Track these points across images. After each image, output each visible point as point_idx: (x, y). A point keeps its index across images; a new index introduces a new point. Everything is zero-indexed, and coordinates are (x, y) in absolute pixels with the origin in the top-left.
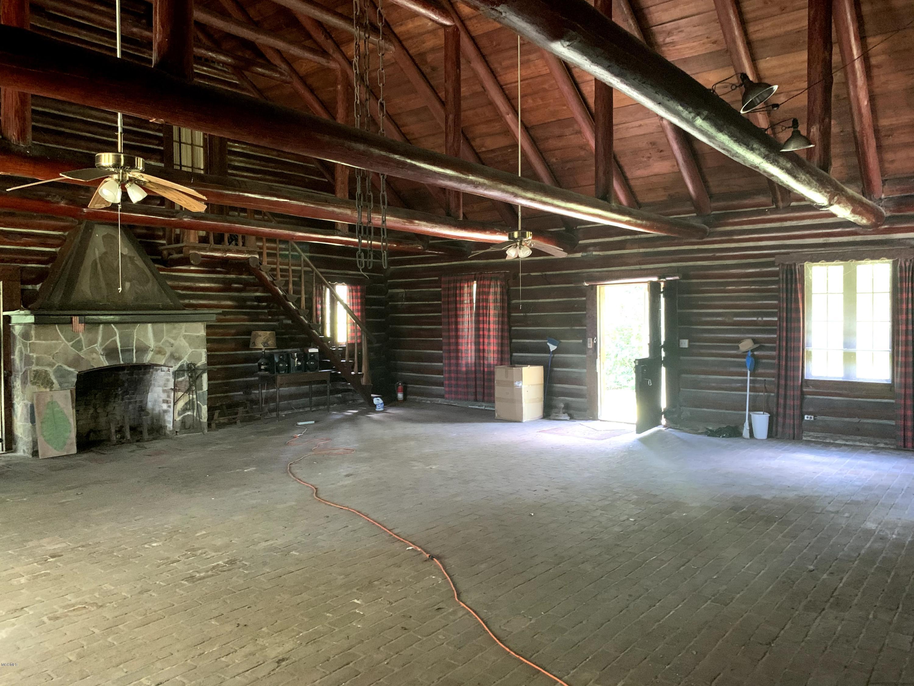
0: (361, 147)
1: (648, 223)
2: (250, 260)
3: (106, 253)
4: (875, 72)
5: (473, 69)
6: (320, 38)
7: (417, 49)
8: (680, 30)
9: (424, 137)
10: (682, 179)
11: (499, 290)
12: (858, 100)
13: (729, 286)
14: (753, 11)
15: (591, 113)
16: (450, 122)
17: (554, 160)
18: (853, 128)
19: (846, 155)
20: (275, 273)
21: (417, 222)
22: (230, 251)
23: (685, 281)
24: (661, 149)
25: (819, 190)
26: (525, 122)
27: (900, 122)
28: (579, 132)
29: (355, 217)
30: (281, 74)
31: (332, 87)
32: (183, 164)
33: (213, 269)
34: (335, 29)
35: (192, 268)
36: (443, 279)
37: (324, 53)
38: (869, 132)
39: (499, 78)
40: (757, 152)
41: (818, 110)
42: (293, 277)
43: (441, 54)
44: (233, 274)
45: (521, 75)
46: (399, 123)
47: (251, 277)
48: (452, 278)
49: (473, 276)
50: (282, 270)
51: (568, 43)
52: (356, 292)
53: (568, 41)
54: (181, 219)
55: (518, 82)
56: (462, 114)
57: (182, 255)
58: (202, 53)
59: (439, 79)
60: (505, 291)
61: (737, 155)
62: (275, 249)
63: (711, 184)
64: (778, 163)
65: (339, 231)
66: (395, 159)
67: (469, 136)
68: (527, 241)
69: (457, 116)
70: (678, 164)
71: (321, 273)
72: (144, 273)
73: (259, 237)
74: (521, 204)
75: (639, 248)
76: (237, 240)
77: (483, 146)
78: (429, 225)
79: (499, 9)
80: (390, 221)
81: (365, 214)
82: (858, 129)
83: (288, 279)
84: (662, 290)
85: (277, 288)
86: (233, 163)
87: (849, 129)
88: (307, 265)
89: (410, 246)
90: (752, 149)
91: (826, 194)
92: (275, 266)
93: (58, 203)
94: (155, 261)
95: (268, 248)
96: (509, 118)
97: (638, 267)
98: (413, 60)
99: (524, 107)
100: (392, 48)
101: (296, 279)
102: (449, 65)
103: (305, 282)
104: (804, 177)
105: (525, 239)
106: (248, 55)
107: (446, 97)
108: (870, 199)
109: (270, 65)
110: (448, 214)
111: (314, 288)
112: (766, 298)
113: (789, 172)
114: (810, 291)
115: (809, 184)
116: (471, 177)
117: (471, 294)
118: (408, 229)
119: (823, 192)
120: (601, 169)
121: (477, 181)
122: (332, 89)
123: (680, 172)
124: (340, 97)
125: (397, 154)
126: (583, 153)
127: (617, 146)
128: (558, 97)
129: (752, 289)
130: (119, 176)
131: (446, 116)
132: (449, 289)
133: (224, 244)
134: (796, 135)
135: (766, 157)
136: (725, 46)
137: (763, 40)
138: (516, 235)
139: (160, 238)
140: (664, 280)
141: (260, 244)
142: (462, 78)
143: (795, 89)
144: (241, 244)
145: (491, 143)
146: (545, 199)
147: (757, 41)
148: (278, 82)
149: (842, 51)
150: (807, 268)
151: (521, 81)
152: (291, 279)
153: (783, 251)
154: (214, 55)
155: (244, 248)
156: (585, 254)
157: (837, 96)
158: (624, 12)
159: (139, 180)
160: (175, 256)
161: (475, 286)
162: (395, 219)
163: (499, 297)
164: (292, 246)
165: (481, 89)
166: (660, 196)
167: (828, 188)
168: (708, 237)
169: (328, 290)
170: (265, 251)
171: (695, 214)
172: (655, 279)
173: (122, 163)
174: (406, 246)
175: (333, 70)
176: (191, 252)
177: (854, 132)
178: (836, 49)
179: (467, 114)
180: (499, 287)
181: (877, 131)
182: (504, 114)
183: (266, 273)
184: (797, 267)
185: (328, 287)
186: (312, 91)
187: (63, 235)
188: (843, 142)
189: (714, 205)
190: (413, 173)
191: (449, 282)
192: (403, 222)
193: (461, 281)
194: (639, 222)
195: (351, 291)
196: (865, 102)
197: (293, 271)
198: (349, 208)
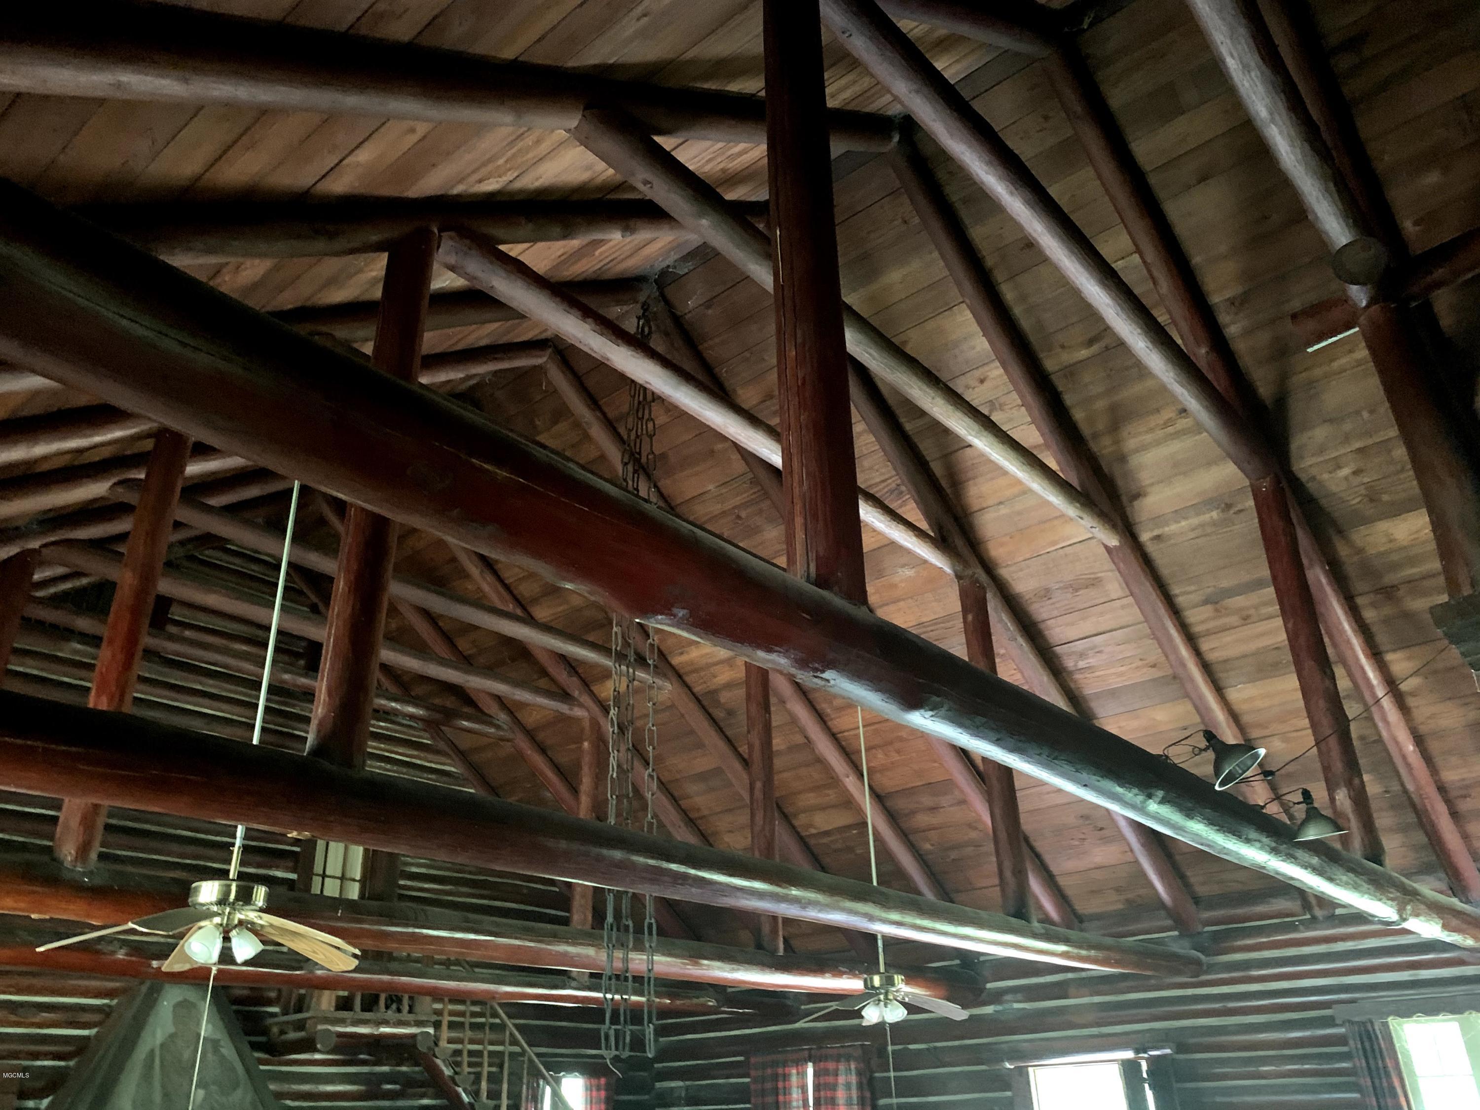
0: (618, 854)
1: (1100, 954)
2: (419, 1038)
3: (172, 1036)
4: (1411, 702)
5: (789, 713)
6: (562, 676)
7: (705, 686)
8: (1097, 650)
9: (717, 814)
10: (1144, 875)
11: (854, 1079)
12: (1397, 743)
13: (1263, 1066)
14: (1202, 622)
15: (979, 773)
16: (758, 794)
17: (928, 846)
18: (1402, 785)
19: (1404, 829)
20: (459, 1059)
21: (705, 962)
22: (386, 1023)
23: (1181, 1057)
24: (1100, 826)
25: (1376, 897)
26: (875, 787)
27: (1474, 775)
28: (963, 802)
29: (602, 961)
30: (498, 727)
31: (576, 743)
32: (328, 873)
33: (353, 1057)
34: (582, 662)
35: (318, 1056)
36: (753, 1060)
37: (565, 696)
38: (1431, 791)
39: (829, 723)
40: (1258, 845)
41: (1338, 766)
42: (490, 1065)
43: (741, 692)
44: (385, 1065)
45: (863, 718)
46: (676, 794)
47: (417, 1069)
48: (769, 1058)
49: (806, 1053)
50: (471, 1053)
51: (931, 713)
52: (599, 1089)
53: (931, 710)
54: (311, 972)
55: (858, 728)
56: (776, 778)
57: (302, 1034)
58: (381, 705)
59: (739, 726)
60: (865, 1081)
61: (1225, 851)
62: (462, 1014)
63: (1193, 880)
64: (1296, 858)
65: (574, 979)
66: (671, 870)
67: (789, 810)
68: (897, 991)
69: (768, 781)
70: (1132, 850)
71: (538, 1055)
72: (233, 1069)
73: (436, 995)
74: (881, 932)
75: (1092, 995)
76: (399, 1001)
77: (811, 826)
78: (727, 966)
79: (824, 675)
80: (660, 963)
81: (619, 954)
82: (1411, 787)
83: (479, 1069)
84: (1145, 1075)
85: (460, 1090)
86: (408, 869)
87: (1396, 787)
88: (514, 1042)
89: (695, 1001)
90: (1248, 841)
91: (1390, 902)
92: (459, 1046)
93: (114, 953)
94: (255, 1046)
95: (452, 1013)
96: (850, 782)
97: (1095, 1031)
98: (699, 701)
99: (872, 764)
100: (668, 685)
101: (494, 1069)
102: (754, 709)
103: (510, 1074)
104: (1344, 878)
105: (894, 989)
106: (450, 702)
107: (750, 754)
108: (1468, 902)
109: (482, 716)
110: (759, 946)
111: (525, 1087)
112: (1336, 1088)
113: (1318, 871)
114: (1412, 1073)
115: (1356, 888)
116: (795, 892)
117: (804, 1089)
118: (691, 976)
119: (1384, 900)
120: (1008, 865)
121: (804, 898)
122: (573, 746)
123: (1137, 862)
124: (586, 760)
125: (674, 862)
126: (973, 835)
127: (1027, 824)
128: (924, 748)
129: (1307, 1070)
130: (223, 919)
131: (751, 784)
132: (763, 1080)
133: (378, 1010)
134: (1313, 814)
135: (1274, 851)
136: (1170, 672)
137: (1226, 661)
138: (877, 980)
139: (270, 1003)
140: (1146, 1055)
141: (438, 1006)
142: (774, 724)
143: (1293, 729)
144: (406, 1008)
145: (824, 822)
146: (919, 922)
147: (1217, 663)
148: (492, 740)
149: (1350, 675)
150: (1396, 1030)
151: (864, 726)
152: (486, 1069)
153: (1343, 996)
154: (398, 707)
155: (411, 1017)
156: (999, 1008)
157: (1362, 738)
158: (1009, 629)
159: (253, 923)
160: (293, 1035)
161: (810, 1070)
162: (669, 959)
163: (854, 1094)
164: (492, 1007)
165: (803, 740)
166: (1111, 903)
167: (1391, 893)
168: (1207, 972)
169: (548, 1090)
170: (446, 1019)
171: (1176, 933)
172: (1129, 1054)
173: (232, 897)
174: (687, 1002)
175: (578, 720)
176: (320, 1027)
177: (1405, 791)
178: (1339, 672)
179: (784, 778)
180: (853, 1073)
181: (1442, 789)
182: (842, 777)
183: (444, 1061)
184: (1377, 1028)
185: (548, 1083)
186: (543, 750)
187: (109, 1006)
188: (1393, 807)
189: (1206, 915)
190: (699, 891)
191: (764, 1066)
192: (683, 963)
193: (785, 1064)
194: (1084, 952)
195: (589, 1089)
196: (1410, 747)
197: (491, 1053)
198: (593, 946)
